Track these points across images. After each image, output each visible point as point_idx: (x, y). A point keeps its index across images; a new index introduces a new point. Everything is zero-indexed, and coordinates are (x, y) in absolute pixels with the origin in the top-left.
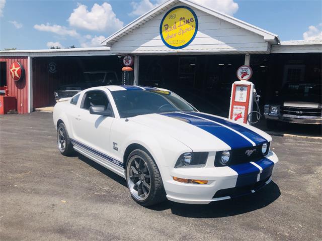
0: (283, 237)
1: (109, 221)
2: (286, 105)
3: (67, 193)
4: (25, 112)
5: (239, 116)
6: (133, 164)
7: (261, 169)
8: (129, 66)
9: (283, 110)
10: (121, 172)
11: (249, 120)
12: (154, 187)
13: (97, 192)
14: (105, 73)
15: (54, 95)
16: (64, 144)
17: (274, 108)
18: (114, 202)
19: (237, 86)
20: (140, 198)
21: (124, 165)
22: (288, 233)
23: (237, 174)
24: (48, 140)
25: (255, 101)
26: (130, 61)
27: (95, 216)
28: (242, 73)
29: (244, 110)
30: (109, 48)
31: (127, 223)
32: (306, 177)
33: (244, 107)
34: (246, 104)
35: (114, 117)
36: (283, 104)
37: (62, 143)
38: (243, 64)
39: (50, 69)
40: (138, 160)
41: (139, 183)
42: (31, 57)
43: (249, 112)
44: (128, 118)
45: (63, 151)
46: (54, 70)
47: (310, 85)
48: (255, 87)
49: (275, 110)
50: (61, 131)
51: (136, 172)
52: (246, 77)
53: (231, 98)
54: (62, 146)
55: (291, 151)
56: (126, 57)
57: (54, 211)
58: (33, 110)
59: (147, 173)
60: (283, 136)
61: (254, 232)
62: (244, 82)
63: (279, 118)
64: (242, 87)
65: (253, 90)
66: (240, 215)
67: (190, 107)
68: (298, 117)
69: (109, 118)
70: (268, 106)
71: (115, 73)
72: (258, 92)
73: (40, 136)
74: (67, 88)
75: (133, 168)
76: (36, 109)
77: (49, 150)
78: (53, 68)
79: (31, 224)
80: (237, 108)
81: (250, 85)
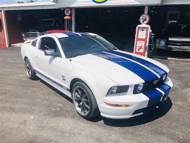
0: (179, 140)
1: (63, 132)
2: (170, 39)
3: (34, 110)
4: (5, 47)
5: (141, 48)
6: (77, 91)
7: (163, 93)
8: (69, 16)
9: (168, 43)
10: (69, 94)
11: (147, 50)
12: (92, 108)
13: (54, 108)
14: (53, 20)
15: (22, 36)
16: (30, 72)
17: (162, 41)
18: (65, 116)
19: (140, 28)
20: (83, 114)
21: (71, 91)
22: (182, 136)
23: (149, 99)
24: (20, 67)
25: (151, 37)
26: (69, 12)
27: (53, 129)
28: (143, 19)
29: (144, 43)
30: (55, 4)
31: (75, 134)
32: (186, 90)
33: (144, 42)
34: (145, 40)
35: (62, 58)
36: (168, 39)
37: (29, 72)
38: (143, 13)
39: (17, 18)
40: (80, 89)
41: (81, 103)
42: (4, 11)
43: (147, 45)
44: (71, 59)
45: (30, 77)
46: (20, 19)
47: (184, 25)
48: (151, 29)
49: (163, 43)
50: (27, 64)
51: (79, 96)
52: (146, 22)
53: (136, 36)
54: (29, 73)
55: (174, 70)
56: (66, 9)
57: (25, 126)
58: (10, 46)
59: (86, 98)
60: (167, 59)
61: (160, 137)
62: (144, 25)
63: (165, 48)
64: (143, 29)
65: (150, 31)
66: (149, 123)
67: (112, 46)
68: (178, 47)
69: (58, 58)
70: (158, 40)
71: (60, 20)
72: (153, 32)
73: (14, 65)
74: (30, 31)
75: (76, 93)
76: (12, 45)
77: (21, 75)
78: (19, 17)
79: (10, 137)
80: (139, 43)
81: (148, 28)
